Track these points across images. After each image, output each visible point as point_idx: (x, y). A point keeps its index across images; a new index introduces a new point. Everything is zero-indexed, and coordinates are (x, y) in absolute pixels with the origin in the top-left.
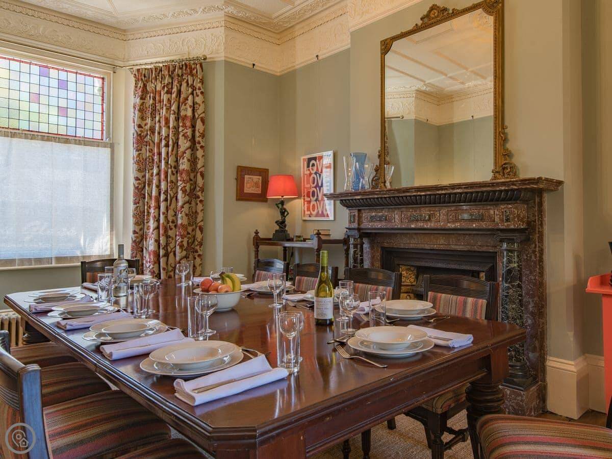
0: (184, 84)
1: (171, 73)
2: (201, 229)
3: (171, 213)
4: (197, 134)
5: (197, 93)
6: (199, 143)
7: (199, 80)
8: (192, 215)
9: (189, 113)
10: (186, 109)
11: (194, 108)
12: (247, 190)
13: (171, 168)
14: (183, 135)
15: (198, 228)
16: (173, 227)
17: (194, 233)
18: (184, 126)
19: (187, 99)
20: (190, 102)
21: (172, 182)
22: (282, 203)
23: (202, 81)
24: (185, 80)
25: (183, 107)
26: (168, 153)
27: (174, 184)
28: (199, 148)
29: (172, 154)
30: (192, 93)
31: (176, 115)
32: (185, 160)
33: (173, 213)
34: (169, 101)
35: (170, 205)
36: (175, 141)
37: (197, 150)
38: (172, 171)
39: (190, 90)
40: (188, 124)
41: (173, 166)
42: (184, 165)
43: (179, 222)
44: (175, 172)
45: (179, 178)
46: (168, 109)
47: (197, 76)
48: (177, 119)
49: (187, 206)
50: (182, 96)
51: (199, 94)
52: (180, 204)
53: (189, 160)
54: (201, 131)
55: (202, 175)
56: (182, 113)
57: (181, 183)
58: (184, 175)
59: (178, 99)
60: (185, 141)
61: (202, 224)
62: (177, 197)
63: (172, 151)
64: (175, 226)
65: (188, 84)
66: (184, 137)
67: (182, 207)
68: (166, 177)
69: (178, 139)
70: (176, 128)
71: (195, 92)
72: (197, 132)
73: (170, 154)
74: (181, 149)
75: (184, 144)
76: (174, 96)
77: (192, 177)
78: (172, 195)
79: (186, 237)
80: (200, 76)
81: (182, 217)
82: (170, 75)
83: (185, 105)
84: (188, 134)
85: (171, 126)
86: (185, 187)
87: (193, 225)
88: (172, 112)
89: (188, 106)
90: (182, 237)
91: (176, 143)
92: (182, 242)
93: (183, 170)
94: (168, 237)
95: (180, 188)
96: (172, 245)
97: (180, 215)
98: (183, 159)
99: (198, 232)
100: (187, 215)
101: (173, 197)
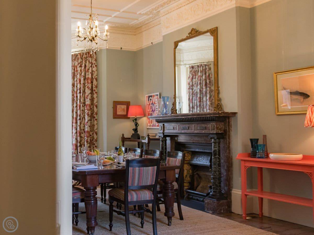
0: (88, 62)
1: (81, 57)
2: (96, 134)
3: (82, 125)
4: (94, 86)
5: (93, 66)
6: (95, 91)
7: (94, 60)
8: (92, 126)
9: (90, 76)
10: (89, 74)
11: (92, 73)
12: (118, 113)
13: (82, 103)
14: (87, 87)
15: (95, 133)
16: (83, 132)
17: (93, 135)
18: (88, 83)
19: (89, 69)
20: (90, 71)
21: (82, 110)
22: (136, 119)
23: (96, 60)
24: (88, 60)
25: (87, 74)
26: (80, 96)
27: (83, 111)
28: (94, 93)
29: (82, 97)
30: (91, 66)
31: (84, 78)
32: (88, 99)
33: (83, 126)
34: (81, 70)
35: (82, 122)
36: (83, 90)
37: (94, 94)
38: (82, 105)
39: (90, 65)
40: (90, 82)
41: (83, 103)
42: (88, 102)
43: (86, 130)
44: (84, 106)
45: (86, 109)
46: (80, 75)
47: (93, 58)
48: (84, 79)
49: (89, 122)
50: (87, 68)
51: (94, 66)
52: (86, 121)
53: (90, 100)
54: (96, 85)
55: (96, 106)
56: (87, 77)
57: (87, 111)
58: (88, 107)
59: (85, 70)
60: (88, 90)
61: (96, 131)
62: (85, 118)
63: (83, 95)
64: (84, 132)
65: (89, 62)
66: (87, 88)
67: (87, 123)
68: (80, 108)
69: (85, 89)
70: (84, 84)
71: (92, 65)
72: (94, 85)
73: (81, 97)
74: (87, 94)
75: (88, 91)
76: (83, 68)
77: (92, 107)
78: (83, 117)
79: (89, 137)
80: (95, 58)
81: (87, 127)
82: (81, 58)
83: (88, 72)
84: (90, 86)
85: (82, 83)
86: (88, 112)
87: (92, 131)
88: (82, 76)
89: (89, 73)
90: (88, 137)
91: (84, 91)
92: (87, 139)
93: (88, 104)
94: (81, 137)
95: (86, 113)
96: (83, 141)
97: (86, 127)
98: (87, 99)
99: (95, 134)
100: (89, 126)
101: (83, 118)
